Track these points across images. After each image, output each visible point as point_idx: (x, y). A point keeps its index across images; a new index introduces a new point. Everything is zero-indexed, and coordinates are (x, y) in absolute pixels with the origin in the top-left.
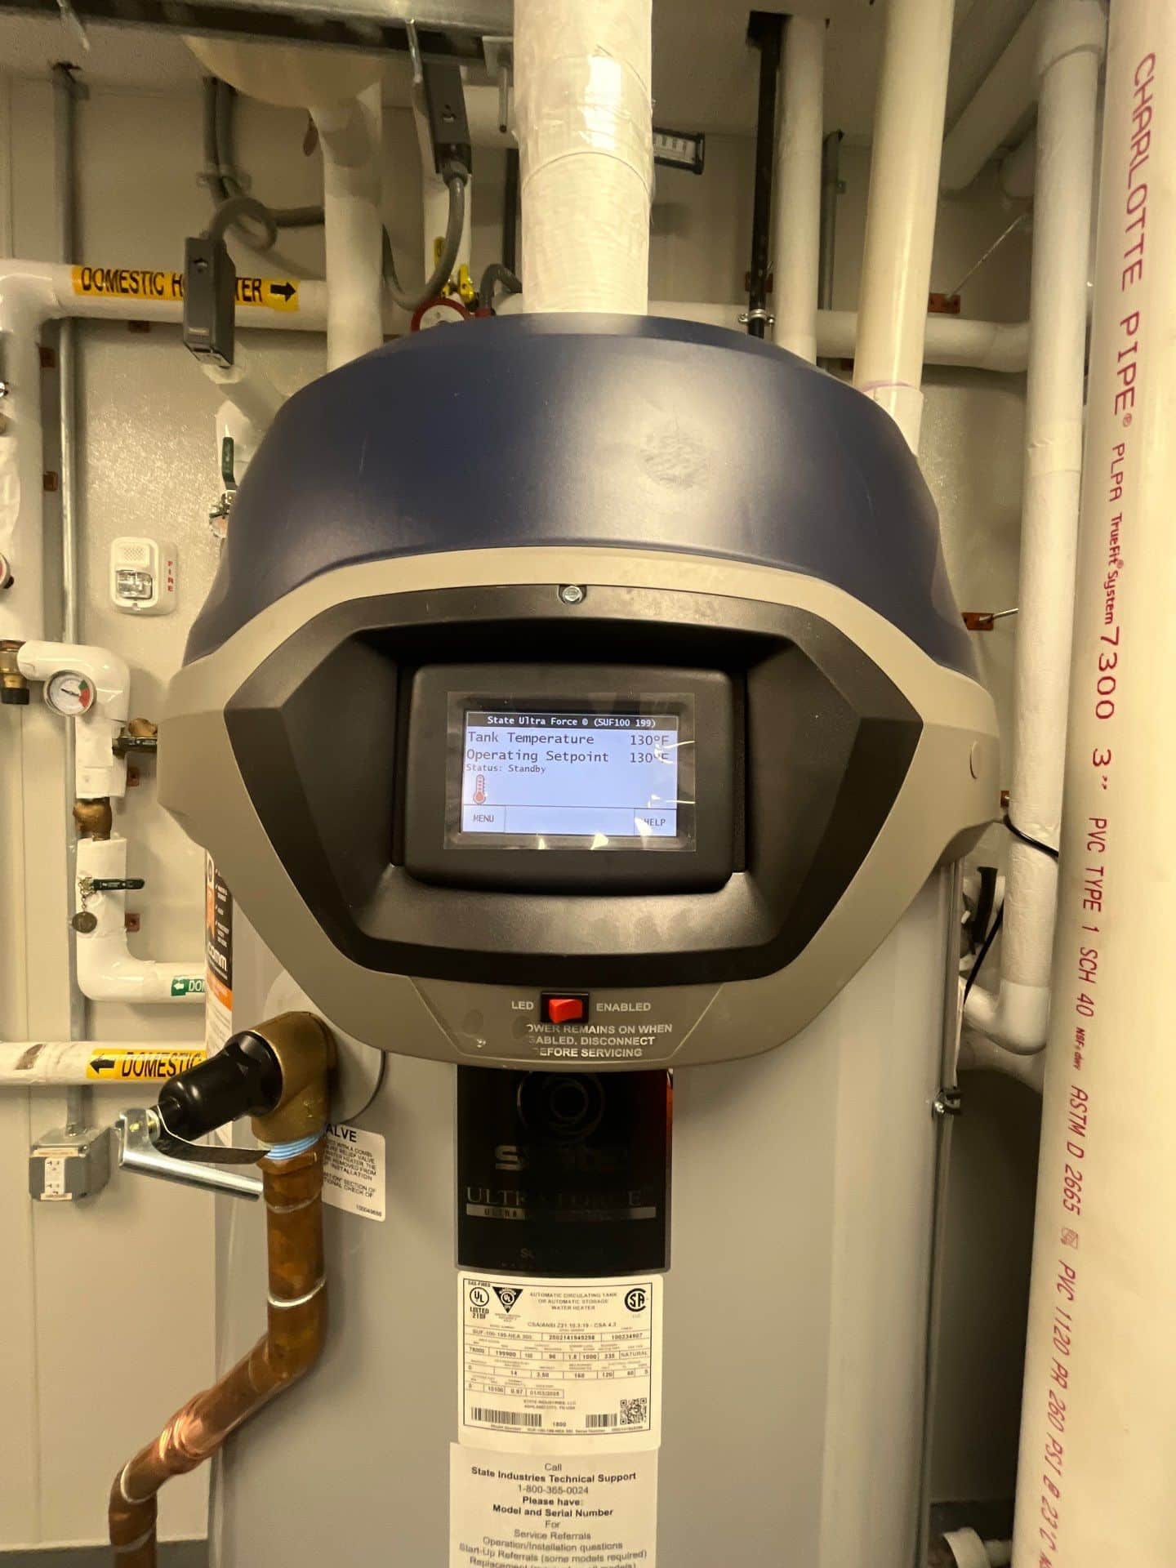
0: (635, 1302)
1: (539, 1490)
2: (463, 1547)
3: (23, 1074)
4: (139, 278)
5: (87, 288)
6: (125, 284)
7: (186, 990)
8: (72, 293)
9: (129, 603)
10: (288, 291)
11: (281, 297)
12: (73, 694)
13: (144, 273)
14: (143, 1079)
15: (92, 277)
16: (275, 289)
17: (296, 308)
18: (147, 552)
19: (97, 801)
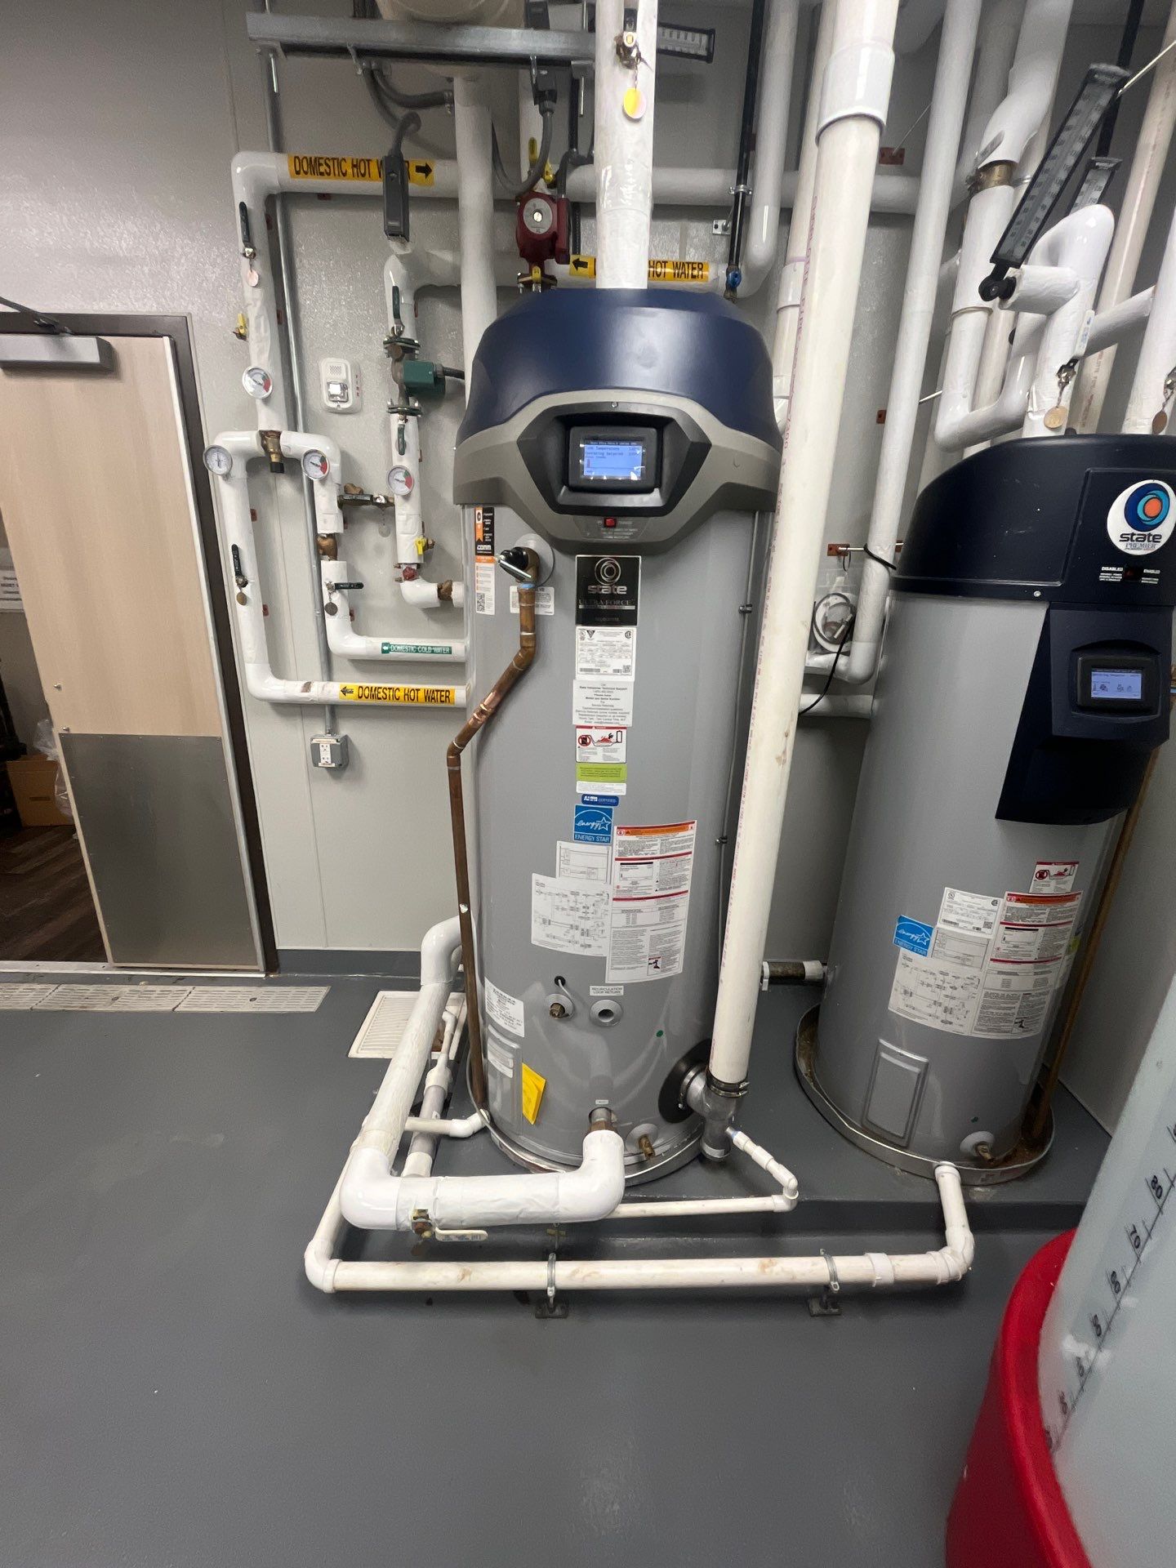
0: (628, 635)
1: (598, 691)
2: (577, 711)
3: (305, 695)
4: (331, 164)
5: (298, 173)
6: (322, 169)
7: (389, 651)
8: (288, 176)
9: (334, 405)
10: (426, 170)
11: (422, 175)
12: (317, 465)
13: (333, 159)
14: (370, 702)
15: (301, 165)
16: (419, 169)
17: (432, 183)
18: (344, 369)
19: (329, 536)
